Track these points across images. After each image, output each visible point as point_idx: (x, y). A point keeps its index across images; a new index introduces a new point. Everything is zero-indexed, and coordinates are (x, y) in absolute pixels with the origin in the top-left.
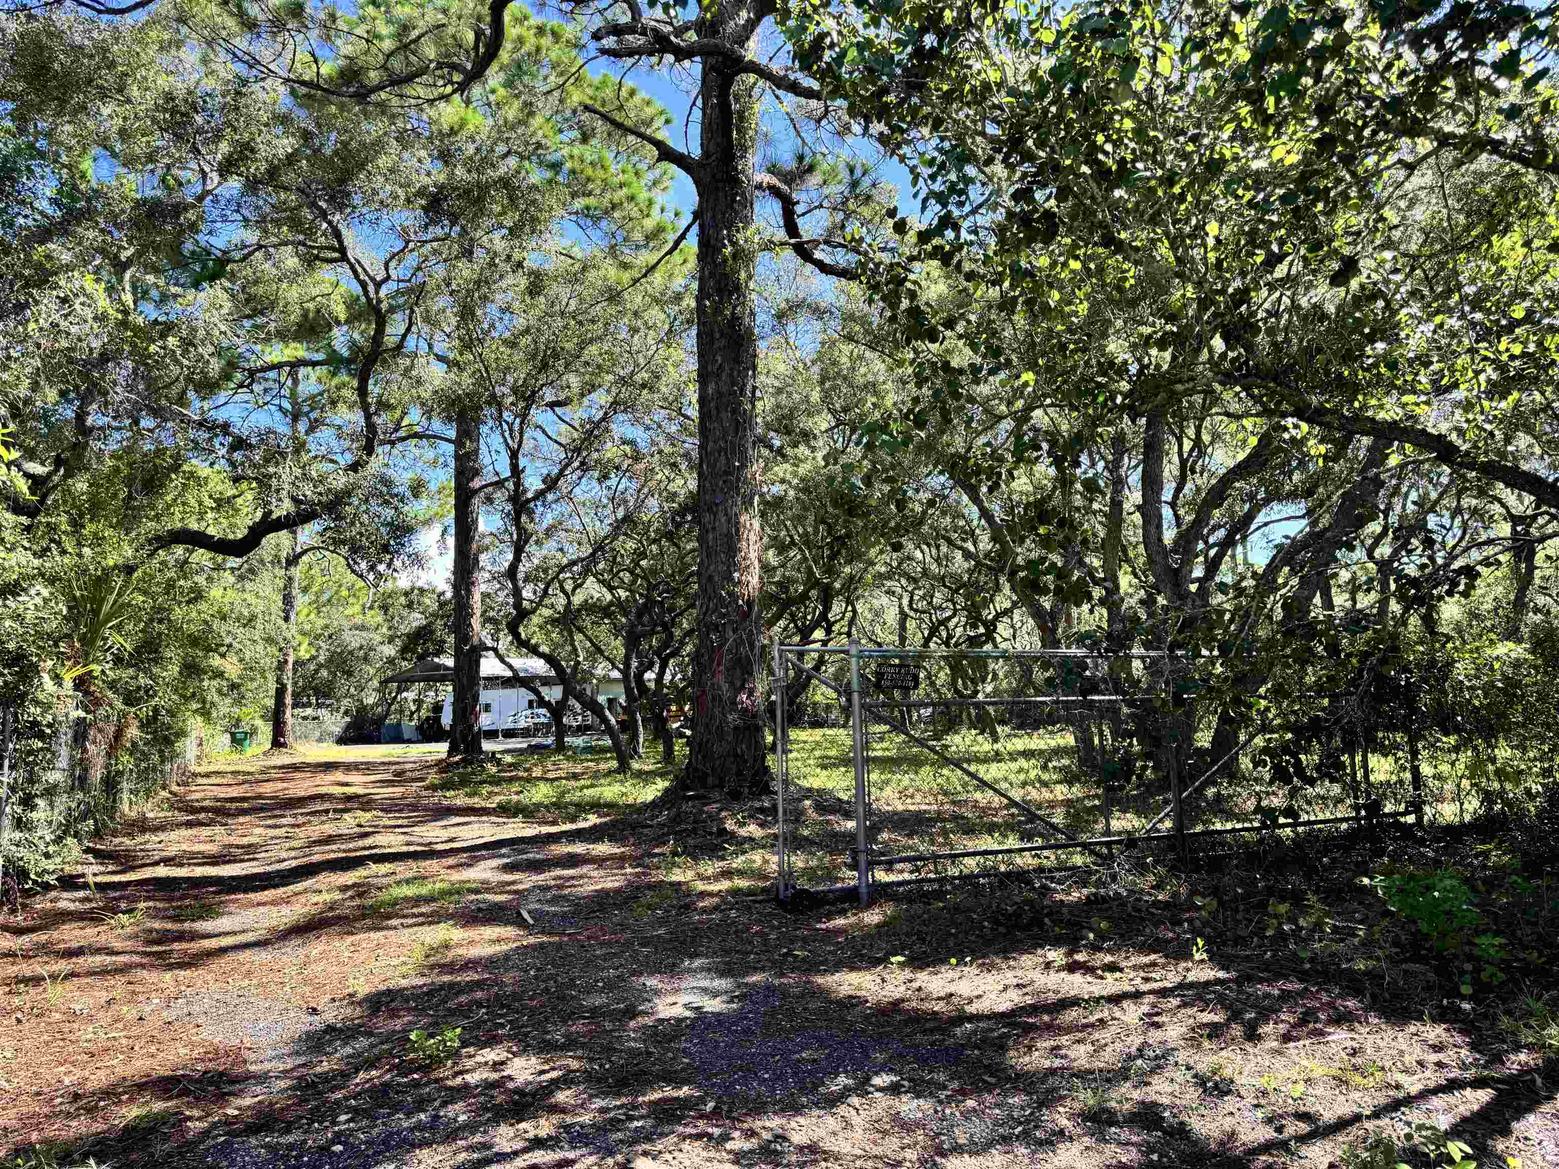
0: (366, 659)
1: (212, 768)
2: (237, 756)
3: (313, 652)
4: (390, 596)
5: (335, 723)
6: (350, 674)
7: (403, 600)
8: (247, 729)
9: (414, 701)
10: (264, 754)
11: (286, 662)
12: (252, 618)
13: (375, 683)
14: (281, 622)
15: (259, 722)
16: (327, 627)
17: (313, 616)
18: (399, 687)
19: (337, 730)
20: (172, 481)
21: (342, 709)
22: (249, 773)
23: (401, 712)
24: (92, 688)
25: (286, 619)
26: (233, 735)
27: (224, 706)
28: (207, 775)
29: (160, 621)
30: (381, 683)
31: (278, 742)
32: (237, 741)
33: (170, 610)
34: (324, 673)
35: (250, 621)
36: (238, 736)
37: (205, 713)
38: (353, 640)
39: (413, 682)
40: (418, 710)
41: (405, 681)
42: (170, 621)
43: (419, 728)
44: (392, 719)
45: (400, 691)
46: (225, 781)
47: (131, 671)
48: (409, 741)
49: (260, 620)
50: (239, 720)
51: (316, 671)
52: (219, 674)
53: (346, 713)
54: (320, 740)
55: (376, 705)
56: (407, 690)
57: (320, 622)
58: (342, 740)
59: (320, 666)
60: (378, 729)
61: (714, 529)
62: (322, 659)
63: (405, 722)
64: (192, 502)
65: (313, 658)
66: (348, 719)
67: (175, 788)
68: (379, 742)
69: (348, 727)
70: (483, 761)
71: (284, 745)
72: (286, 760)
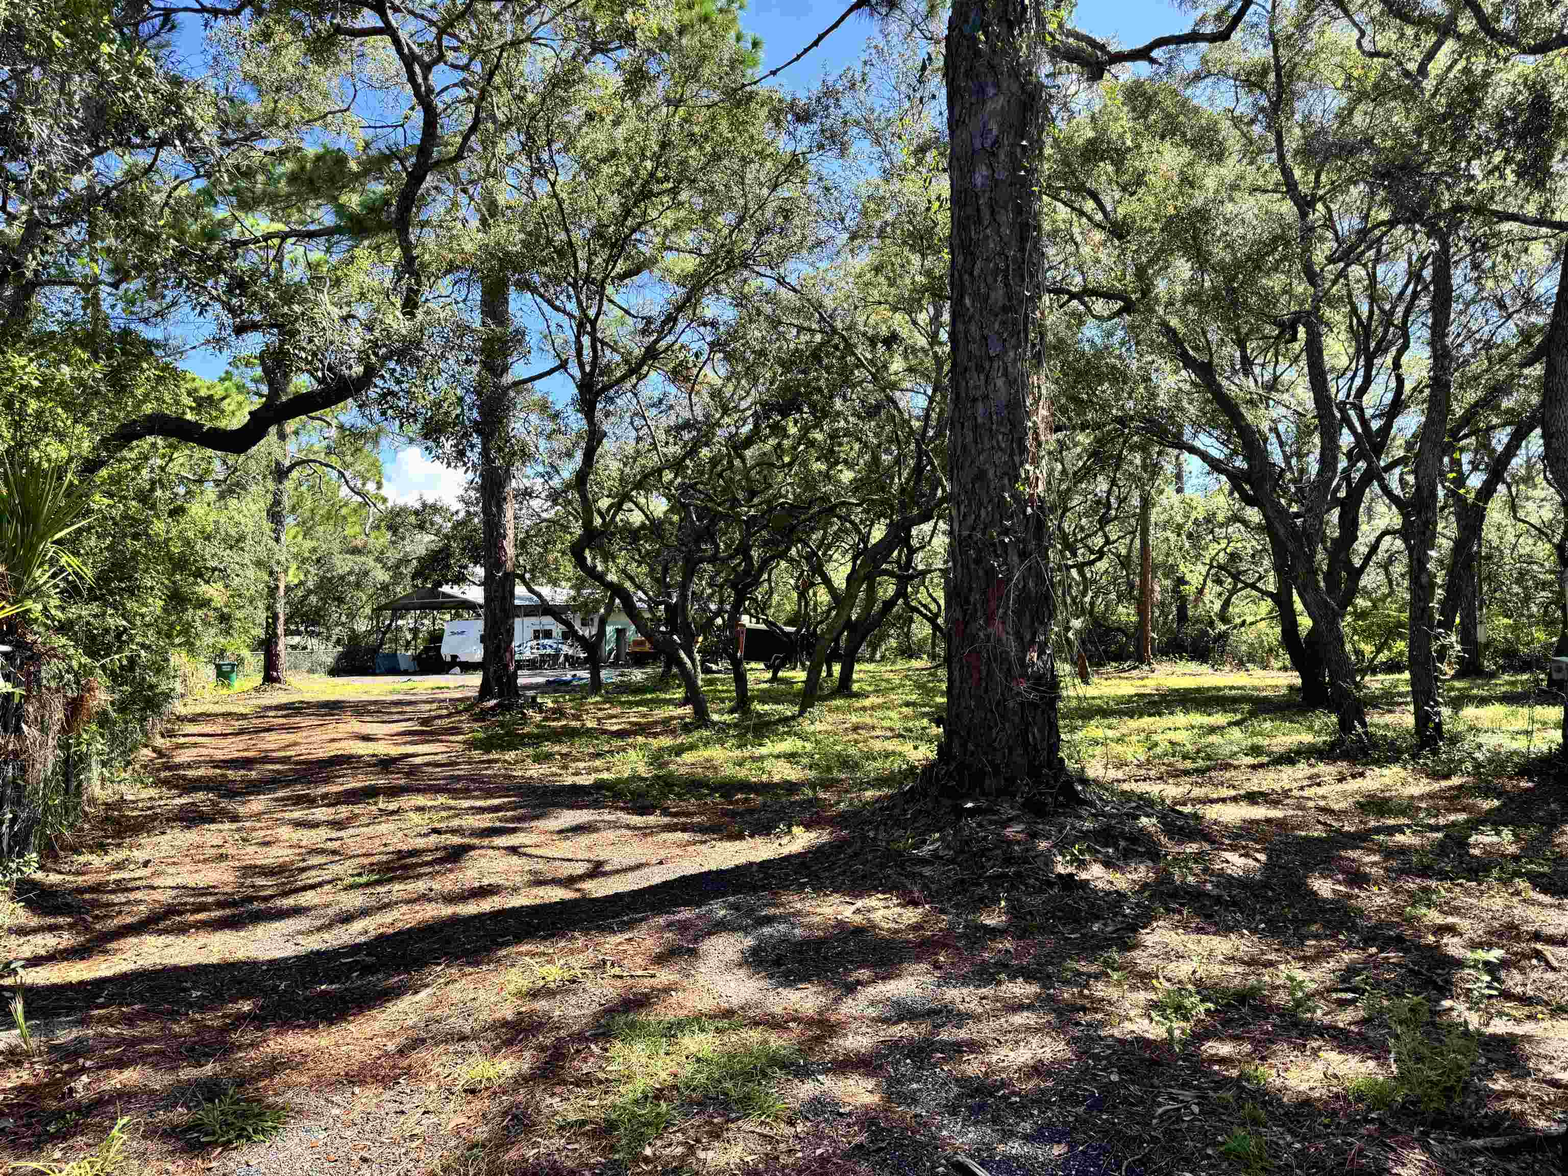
0: (358, 585)
1: (198, 710)
2: (225, 691)
3: (302, 578)
4: (398, 514)
5: (327, 653)
6: (340, 600)
7: (412, 519)
8: (232, 659)
9: (410, 630)
10: (256, 689)
11: (277, 587)
12: (241, 538)
13: (368, 611)
14: (271, 543)
15: (246, 653)
16: (314, 550)
17: (300, 537)
18: (393, 615)
19: (329, 660)
20: (142, 371)
21: (334, 638)
22: (244, 716)
23: (396, 640)
24: (30, 638)
25: (277, 540)
26: (218, 667)
27: (209, 637)
28: (194, 719)
29: (136, 537)
30: (373, 610)
31: (271, 675)
32: (224, 675)
33: (147, 522)
34: (313, 599)
35: (238, 541)
36: (225, 669)
37: (190, 647)
38: (343, 564)
39: (408, 610)
40: (415, 638)
41: (399, 608)
42: (148, 535)
43: (416, 658)
44: (386, 648)
45: (394, 618)
46: (217, 729)
47: (95, 607)
48: (406, 673)
49: (249, 541)
50: (223, 651)
51: (305, 597)
52: (204, 603)
53: (338, 642)
54: (311, 671)
55: (370, 633)
56: (401, 617)
57: (308, 544)
58: (334, 672)
59: (310, 592)
60: (372, 659)
61: (986, 397)
62: (310, 584)
63: (401, 652)
64: (167, 398)
65: (301, 583)
66: (340, 649)
67: (159, 742)
68: (374, 674)
69: (341, 657)
70: (522, 706)
71: (277, 680)
72: (281, 698)
